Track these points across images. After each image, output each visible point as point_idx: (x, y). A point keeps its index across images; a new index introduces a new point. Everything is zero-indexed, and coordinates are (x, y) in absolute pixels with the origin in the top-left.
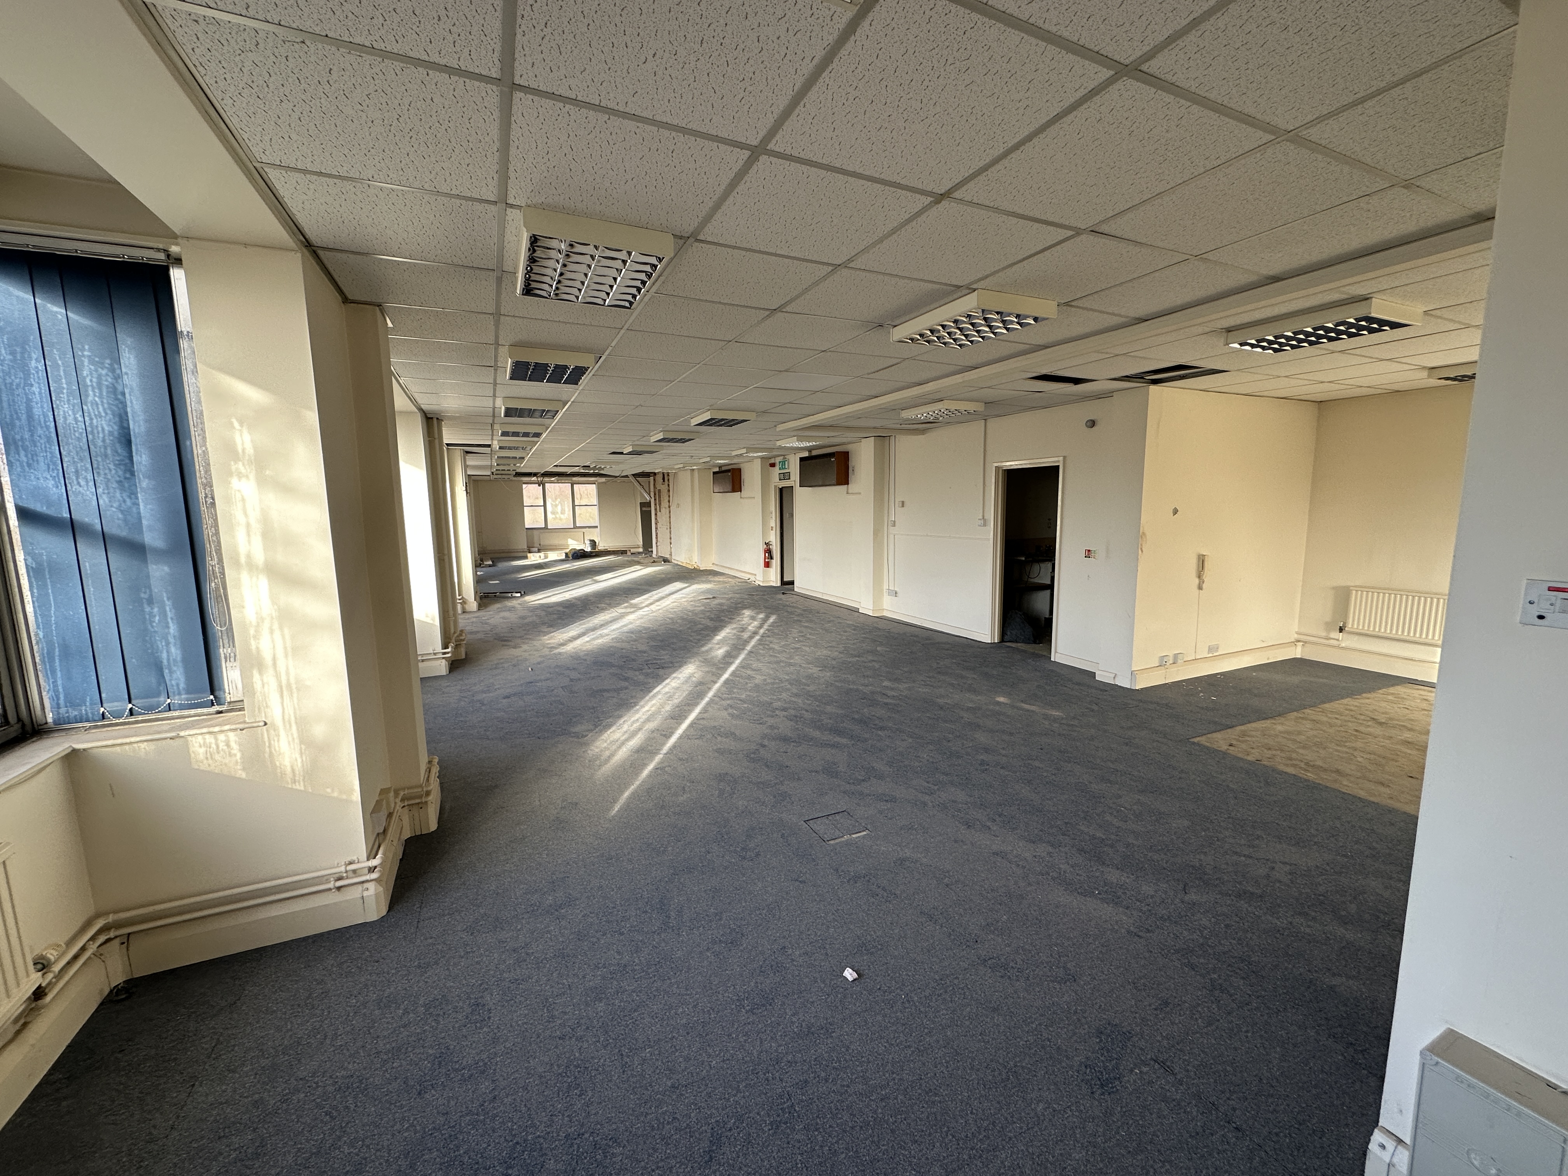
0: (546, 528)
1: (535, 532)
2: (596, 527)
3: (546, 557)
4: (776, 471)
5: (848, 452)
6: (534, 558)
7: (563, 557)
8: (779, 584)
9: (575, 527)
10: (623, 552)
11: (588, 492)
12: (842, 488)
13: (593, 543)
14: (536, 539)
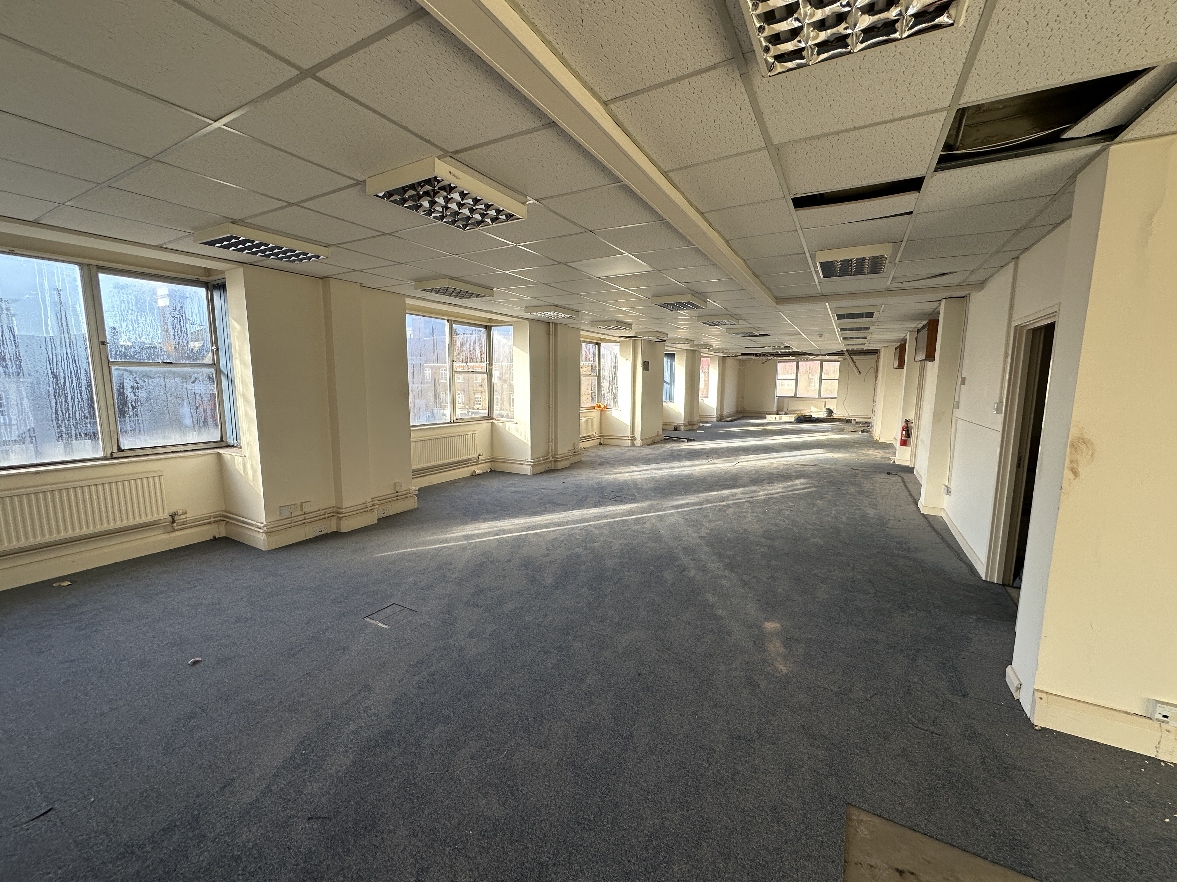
0: (795, 397)
1: (786, 399)
2: (835, 398)
8: (912, 465)
9: (820, 397)
10: (848, 421)
11: (833, 368)
13: (830, 411)
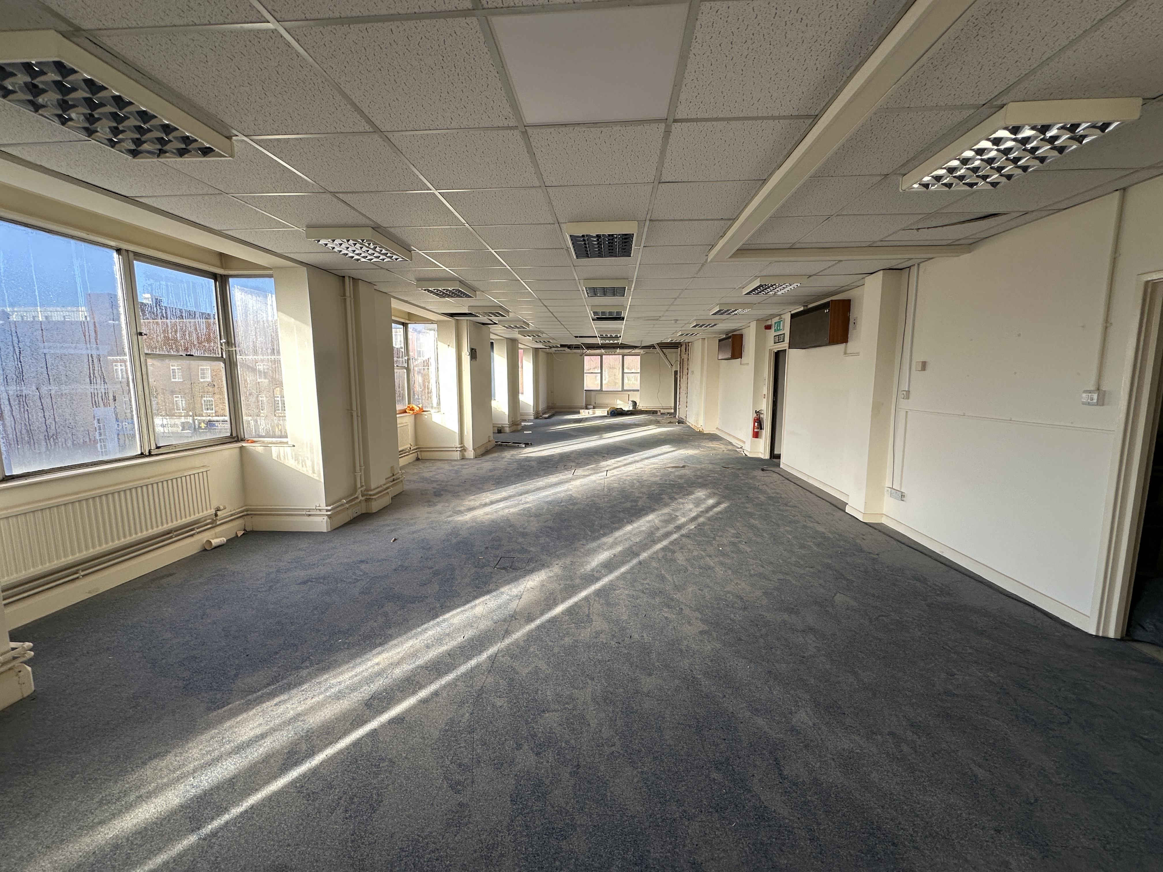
0: (600, 390)
1: (593, 393)
2: (638, 390)
3: (594, 413)
4: (772, 333)
5: (850, 300)
6: (584, 414)
7: (606, 414)
8: (767, 456)
9: (623, 390)
10: (654, 412)
11: (634, 362)
12: (839, 348)
13: (635, 404)
14: (593, 398)
